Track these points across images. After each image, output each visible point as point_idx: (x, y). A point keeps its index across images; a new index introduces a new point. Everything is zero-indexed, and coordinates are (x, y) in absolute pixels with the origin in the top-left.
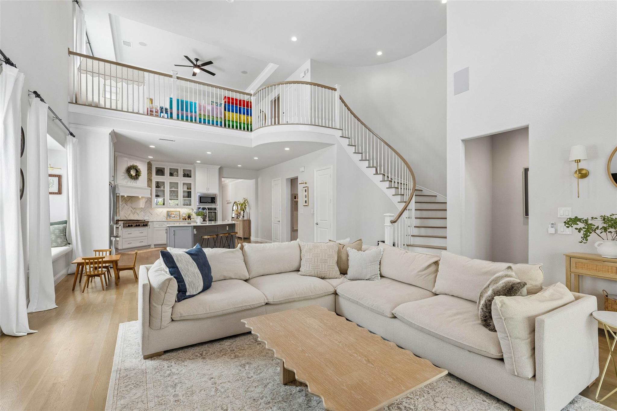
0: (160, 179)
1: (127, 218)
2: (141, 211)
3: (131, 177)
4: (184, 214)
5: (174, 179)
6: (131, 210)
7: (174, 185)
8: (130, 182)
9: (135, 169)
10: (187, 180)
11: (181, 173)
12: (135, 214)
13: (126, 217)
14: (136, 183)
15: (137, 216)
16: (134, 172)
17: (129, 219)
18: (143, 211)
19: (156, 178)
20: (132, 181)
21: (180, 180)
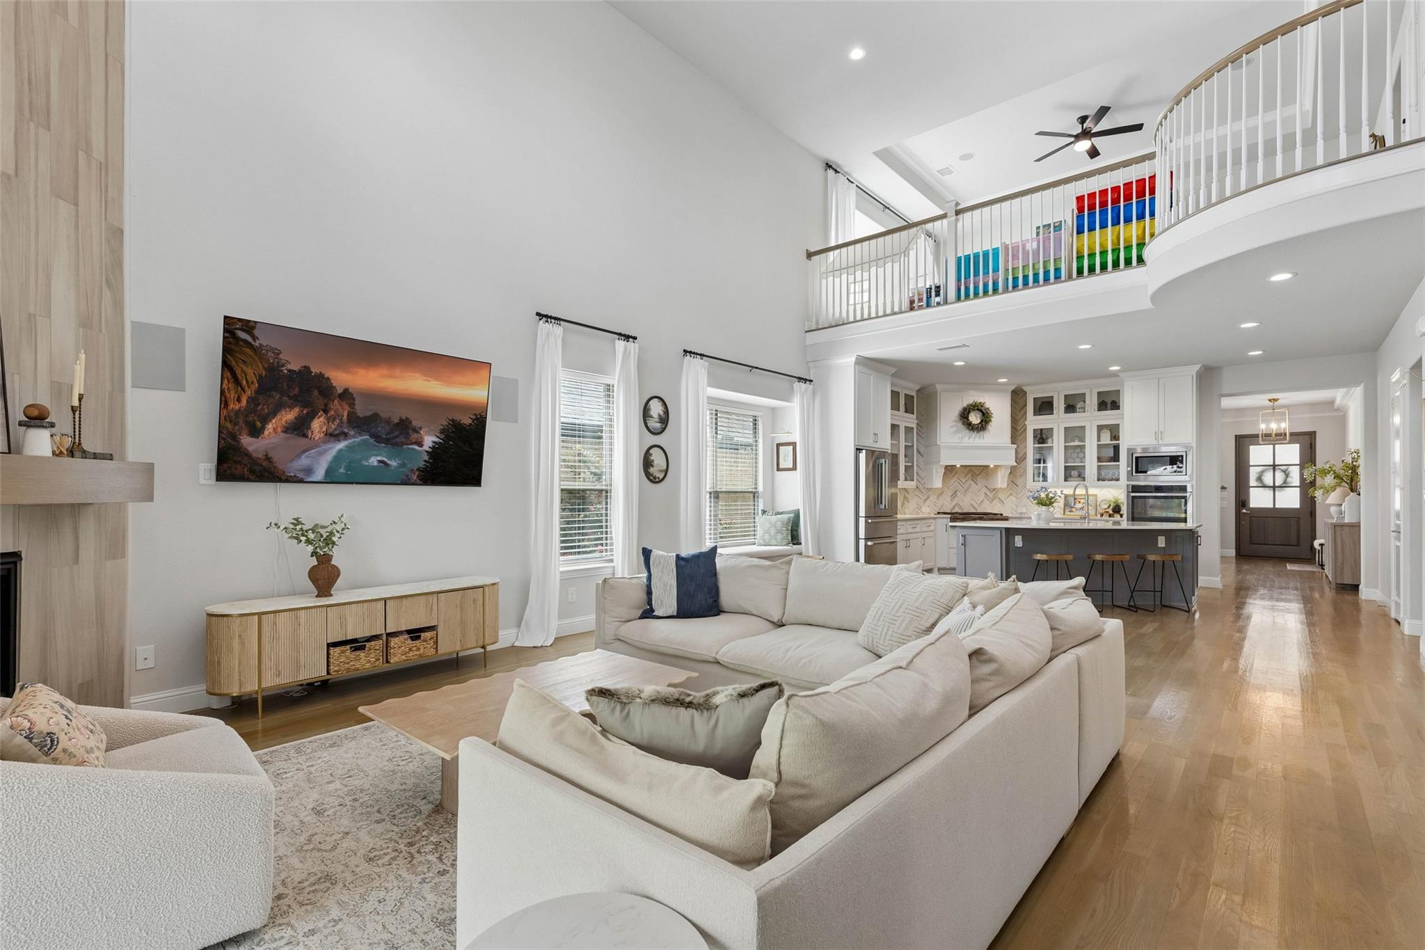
0: (1043, 422)
1: (976, 510)
2: (1010, 496)
3: (971, 427)
4: (1104, 502)
5: (1074, 420)
6: (985, 493)
7: (1074, 433)
8: (969, 438)
9: (977, 409)
10: (1108, 417)
11: (1092, 401)
12: (996, 501)
13: (974, 508)
14: (981, 439)
15: (999, 505)
16: (978, 416)
17: (979, 511)
18: (1015, 495)
19: (1034, 422)
20: (974, 436)
21: (1090, 419)
